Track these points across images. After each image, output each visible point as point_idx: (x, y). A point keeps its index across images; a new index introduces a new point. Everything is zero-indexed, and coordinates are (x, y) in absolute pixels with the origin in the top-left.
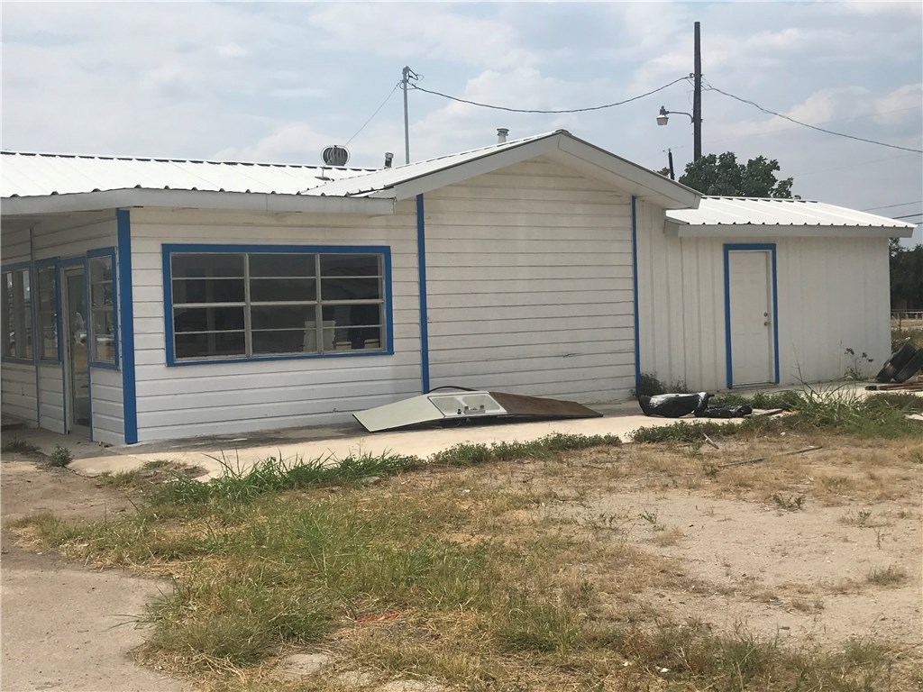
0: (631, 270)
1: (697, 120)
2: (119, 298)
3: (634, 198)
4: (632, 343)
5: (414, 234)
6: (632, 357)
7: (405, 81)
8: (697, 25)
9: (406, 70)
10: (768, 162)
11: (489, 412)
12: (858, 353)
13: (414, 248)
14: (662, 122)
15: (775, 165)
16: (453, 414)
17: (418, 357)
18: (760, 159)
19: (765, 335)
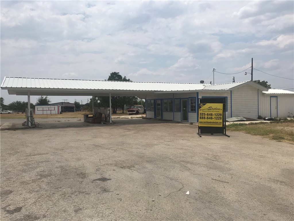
0: (257, 100)
1: (252, 74)
2: (196, 104)
3: (258, 90)
4: (258, 111)
5: (230, 95)
6: (258, 113)
7: (214, 70)
8: (252, 58)
9: (214, 69)
10: (265, 82)
11: (244, 120)
12: (290, 113)
13: (230, 97)
14: (245, 74)
15: (267, 82)
16: (239, 120)
17: (230, 112)
18: (264, 81)
19: (276, 110)
